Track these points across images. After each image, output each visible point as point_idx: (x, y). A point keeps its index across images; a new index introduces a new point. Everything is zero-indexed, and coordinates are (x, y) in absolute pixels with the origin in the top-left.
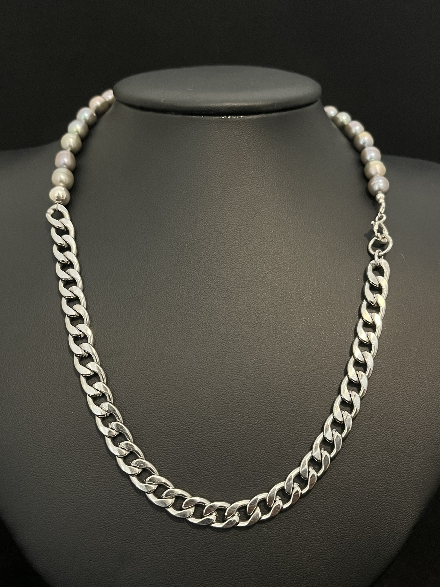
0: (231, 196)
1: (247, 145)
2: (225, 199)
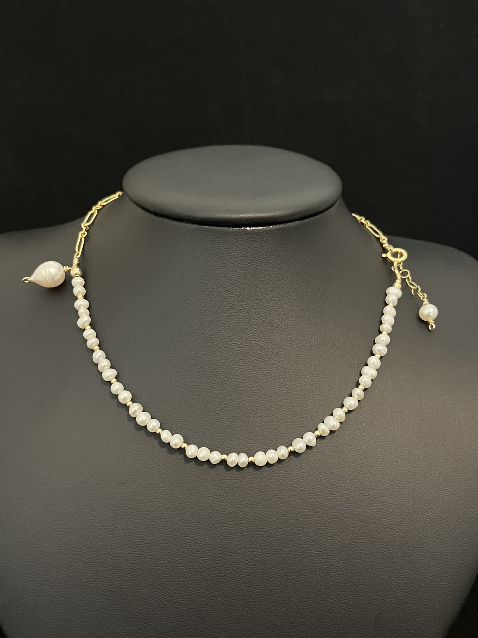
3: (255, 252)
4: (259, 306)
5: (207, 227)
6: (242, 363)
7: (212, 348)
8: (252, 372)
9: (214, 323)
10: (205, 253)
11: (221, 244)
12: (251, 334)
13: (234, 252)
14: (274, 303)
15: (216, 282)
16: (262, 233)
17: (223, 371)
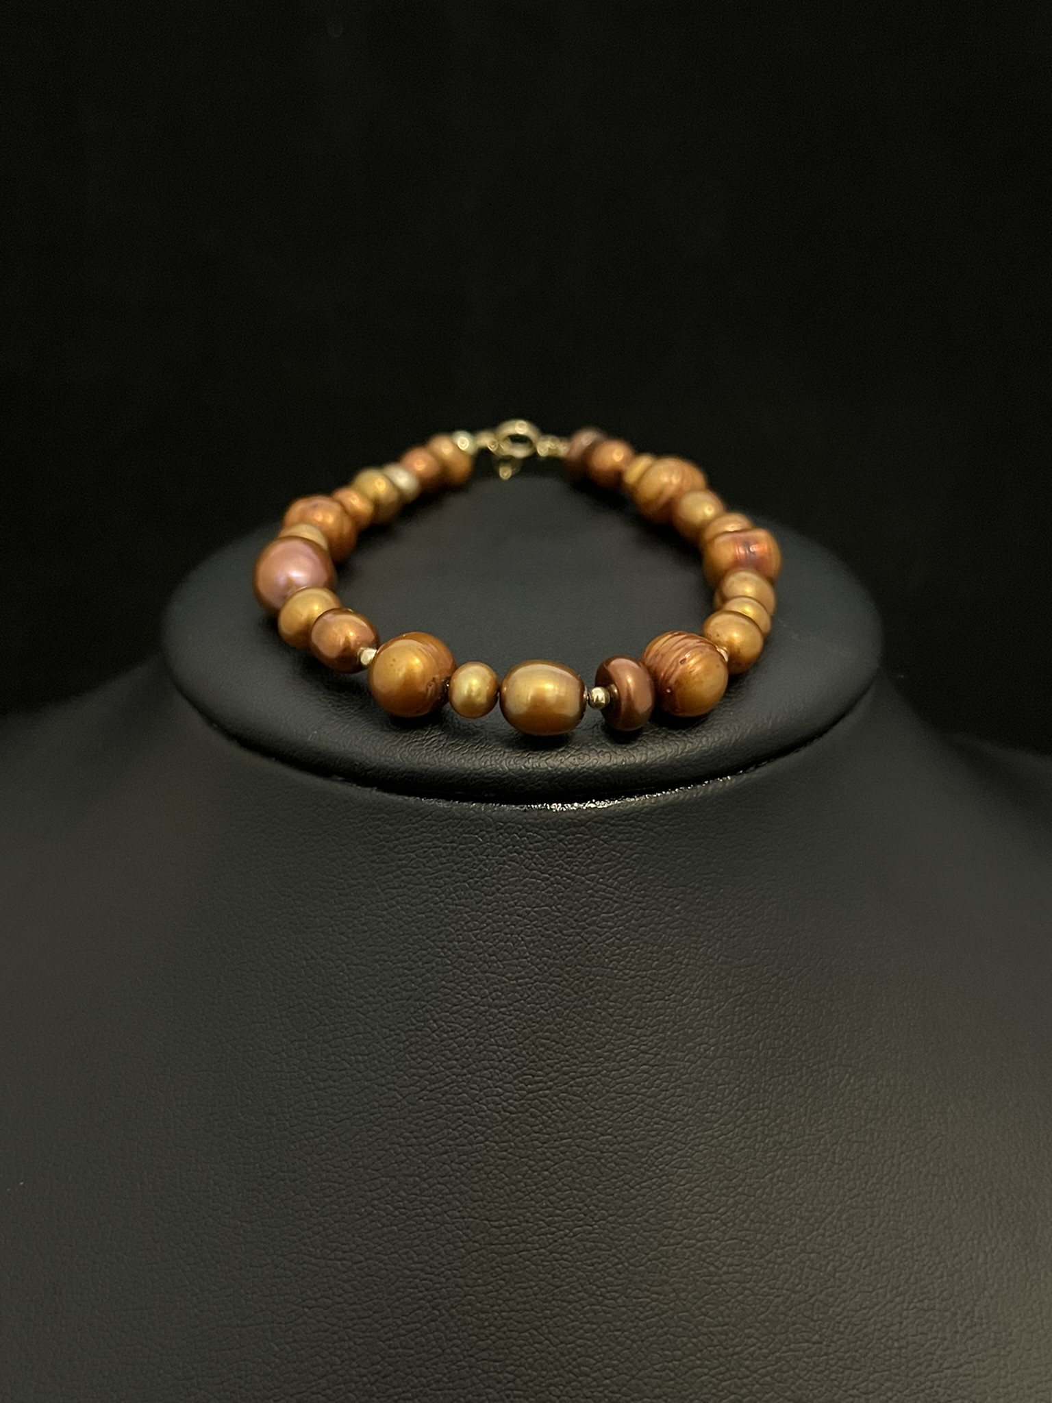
0: (554, 1103)
1: (616, 905)
2: (532, 1115)
3: (576, 892)
4: (591, 1086)
5: (412, 799)
6: (524, 1303)
7: (417, 1242)
8: (561, 1337)
9: (426, 1149)
10: (400, 890)
11: (459, 859)
12: (558, 1190)
13: (503, 889)
14: (644, 1072)
15: (436, 998)
16: (603, 823)
17: (456, 1329)
